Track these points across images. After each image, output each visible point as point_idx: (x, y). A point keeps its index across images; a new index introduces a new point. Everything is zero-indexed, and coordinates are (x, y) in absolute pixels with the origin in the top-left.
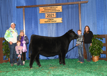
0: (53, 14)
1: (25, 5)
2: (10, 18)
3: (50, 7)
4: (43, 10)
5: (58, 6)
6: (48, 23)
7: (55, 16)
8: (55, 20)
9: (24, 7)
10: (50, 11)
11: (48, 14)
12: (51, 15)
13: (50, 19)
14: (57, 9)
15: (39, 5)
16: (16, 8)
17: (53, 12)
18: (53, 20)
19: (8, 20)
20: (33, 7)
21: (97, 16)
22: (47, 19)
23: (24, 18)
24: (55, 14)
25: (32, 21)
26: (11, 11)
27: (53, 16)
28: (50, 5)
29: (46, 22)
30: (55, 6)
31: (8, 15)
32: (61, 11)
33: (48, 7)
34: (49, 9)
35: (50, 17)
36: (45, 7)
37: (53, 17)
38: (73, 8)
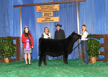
0: (51, 13)
1: (22, 4)
2: (7, 17)
3: (47, 5)
4: (41, 9)
5: (55, 5)
6: (45, 22)
7: (52, 15)
8: (52, 19)
9: (21, 6)
10: (47, 10)
11: (45, 13)
12: (48, 14)
13: (47, 18)
14: (54, 8)
15: (36, 4)
16: (13, 7)
17: (50, 10)
18: (50, 20)
19: (5, 20)
20: (30, 6)
21: (96, 15)
22: (44, 18)
23: (21, 17)
24: (52, 13)
25: (29, 21)
26: (7, 11)
27: (50, 14)
28: (47, 3)
29: (43, 21)
30: (53, 5)
31: (5, 14)
32: (58, 10)
33: (45, 6)
34: (46, 7)
35: (48, 16)
36: (42, 6)
37: (50, 16)
38: (71, 6)
